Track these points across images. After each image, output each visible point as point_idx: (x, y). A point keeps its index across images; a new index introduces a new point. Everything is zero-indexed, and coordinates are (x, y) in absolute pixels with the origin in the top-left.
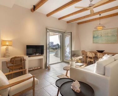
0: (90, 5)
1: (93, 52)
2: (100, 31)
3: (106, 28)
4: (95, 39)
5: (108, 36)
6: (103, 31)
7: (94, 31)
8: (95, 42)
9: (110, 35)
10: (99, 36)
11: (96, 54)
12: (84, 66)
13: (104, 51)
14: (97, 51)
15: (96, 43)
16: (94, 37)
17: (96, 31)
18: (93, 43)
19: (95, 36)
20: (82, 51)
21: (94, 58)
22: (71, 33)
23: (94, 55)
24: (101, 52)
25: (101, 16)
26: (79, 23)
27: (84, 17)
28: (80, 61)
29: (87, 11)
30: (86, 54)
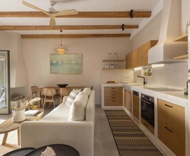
0: (50, 9)
1: (53, 88)
2: (61, 56)
3: (69, 52)
4: (53, 66)
5: (71, 64)
6: (65, 55)
7: (52, 54)
8: (53, 72)
9: (73, 62)
10: (60, 63)
11: (57, 91)
12: (42, 113)
13: (67, 85)
14: (58, 85)
15: (55, 73)
16: (51, 64)
17: (55, 54)
18: (51, 73)
19: (54, 62)
20: (32, 87)
21: (54, 98)
22: (9, 52)
23: (54, 92)
24: (64, 86)
25: (63, 33)
26: (24, 37)
27: (37, 28)
28: (35, 106)
29: (45, 18)
30: (40, 93)
